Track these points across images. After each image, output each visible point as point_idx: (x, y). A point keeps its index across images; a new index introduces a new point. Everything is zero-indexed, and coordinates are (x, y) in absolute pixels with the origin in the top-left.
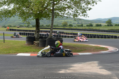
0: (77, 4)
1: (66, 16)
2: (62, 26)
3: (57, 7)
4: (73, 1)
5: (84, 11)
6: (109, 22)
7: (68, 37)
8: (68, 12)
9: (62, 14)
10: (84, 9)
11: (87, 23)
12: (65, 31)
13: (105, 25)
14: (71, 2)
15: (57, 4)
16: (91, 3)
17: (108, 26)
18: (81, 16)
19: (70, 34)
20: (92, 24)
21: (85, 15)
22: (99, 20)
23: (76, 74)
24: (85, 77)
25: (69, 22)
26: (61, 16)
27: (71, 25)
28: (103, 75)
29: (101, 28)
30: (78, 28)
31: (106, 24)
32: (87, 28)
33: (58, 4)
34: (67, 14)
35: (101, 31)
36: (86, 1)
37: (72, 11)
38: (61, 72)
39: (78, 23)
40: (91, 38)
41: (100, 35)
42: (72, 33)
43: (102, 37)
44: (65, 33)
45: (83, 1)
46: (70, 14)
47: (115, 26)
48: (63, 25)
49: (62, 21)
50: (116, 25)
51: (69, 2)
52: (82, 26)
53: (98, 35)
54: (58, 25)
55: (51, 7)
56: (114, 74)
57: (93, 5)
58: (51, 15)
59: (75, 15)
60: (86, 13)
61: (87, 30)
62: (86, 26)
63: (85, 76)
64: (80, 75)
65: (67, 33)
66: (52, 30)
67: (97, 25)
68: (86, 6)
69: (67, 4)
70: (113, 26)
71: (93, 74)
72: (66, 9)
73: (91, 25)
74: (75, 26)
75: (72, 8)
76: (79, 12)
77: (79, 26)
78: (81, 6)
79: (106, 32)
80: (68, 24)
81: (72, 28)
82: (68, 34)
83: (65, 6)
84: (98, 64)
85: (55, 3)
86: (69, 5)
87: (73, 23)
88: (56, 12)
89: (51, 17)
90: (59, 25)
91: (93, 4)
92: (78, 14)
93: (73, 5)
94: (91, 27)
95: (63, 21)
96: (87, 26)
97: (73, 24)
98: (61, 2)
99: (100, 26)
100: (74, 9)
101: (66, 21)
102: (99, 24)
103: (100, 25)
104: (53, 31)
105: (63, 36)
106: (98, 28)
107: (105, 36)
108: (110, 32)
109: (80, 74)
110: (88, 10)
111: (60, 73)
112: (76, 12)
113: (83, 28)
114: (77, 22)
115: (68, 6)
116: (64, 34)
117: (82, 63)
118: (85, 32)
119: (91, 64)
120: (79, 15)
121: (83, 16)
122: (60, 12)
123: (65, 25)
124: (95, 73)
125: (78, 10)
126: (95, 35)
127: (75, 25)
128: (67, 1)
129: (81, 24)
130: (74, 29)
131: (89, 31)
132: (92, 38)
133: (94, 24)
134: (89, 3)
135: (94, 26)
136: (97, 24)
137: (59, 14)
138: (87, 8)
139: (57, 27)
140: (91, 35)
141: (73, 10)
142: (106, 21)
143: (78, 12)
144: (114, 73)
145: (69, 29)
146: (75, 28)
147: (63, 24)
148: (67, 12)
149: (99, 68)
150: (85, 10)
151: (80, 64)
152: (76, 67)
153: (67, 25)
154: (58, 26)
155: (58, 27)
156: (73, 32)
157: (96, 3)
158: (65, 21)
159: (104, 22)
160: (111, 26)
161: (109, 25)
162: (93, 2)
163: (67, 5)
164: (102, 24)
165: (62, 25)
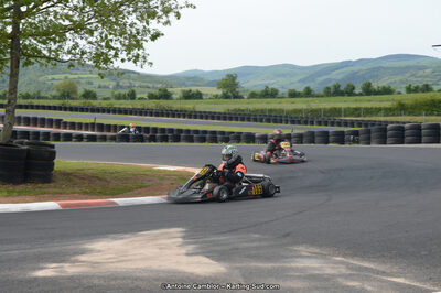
0: (108, 16)
1: (66, 58)
2: (54, 98)
3: (31, 24)
4: (92, 5)
5: (134, 44)
6: (229, 85)
7: (80, 138)
8: (76, 46)
9: (50, 50)
10: (134, 36)
11: (150, 85)
12: (67, 117)
13: (215, 93)
14: (83, 8)
15: (29, 13)
16: (160, 13)
17: (226, 96)
18: (123, 60)
19: (87, 126)
20: (170, 90)
21: (137, 57)
22: (194, 78)
23: (99, 277)
24: (132, 289)
25: (83, 81)
26: (49, 59)
27: (89, 95)
28: (198, 276)
29: (200, 106)
30: (118, 104)
31: (220, 92)
32: (152, 104)
33: (34, 14)
34: (69, 52)
35: (201, 117)
36: (140, 4)
37: (90, 43)
38: (40, 274)
39: (118, 86)
40: (164, 144)
41: (197, 132)
42: (93, 125)
43: (203, 140)
44: (65, 125)
45: (129, 6)
46: (83, 53)
47: (249, 98)
48: (58, 94)
49: (56, 76)
50: (253, 95)
51: (75, 8)
52: (132, 96)
53: (188, 131)
54: (39, 92)
55: (7, 24)
56: (236, 271)
57: (168, 23)
58: (8, 56)
59: (101, 58)
60: (140, 52)
61: (150, 113)
62: (145, 96)
63: (131, 286)
64: (113, 283)
65: (73, 126)
66: (13, 112)
67: (188, 96)
68: (140, 25)
69: (71, 13)
70: (241, 97)
71: (161, 275)
72: (68, 34)
73: (166, 96)
74: (105, 99)
75: (91, 33)
76: (115, 47)
77: (119, 97)
78: (125, 25)
79: (219, 118)
80: (81, 91)
81: (95, 103)
82: (80, 128)
83: (61, 21)
84: (184, 237)
85: (23, 9)
86: (76, 18)
87: (100, 87)
88: (27, 42)
89: (9, 64)
90: (42, 94)
91: (165, 19)
92: (112, 52)
93: (92, 20)
94: (164, 103)
95: (59, 78)
96: (151, 97)
97: (96, 90)
98: (45, 5)
99: (197, 98)
100: (96, 33)
101: (71, 77)
102: (194, 89)
103: (199, 96)
104: (19, 118)
105: (57, 137)
106: (189, 105)
107: (214, 132)
108: (231, 119)
109: (115, 279)
110: (148, 37)
111: (36, 279)
112: (103, 44)
113: (137, 104)
114: (114, 83)
115: (74, 22)
116: (65, 128)
117: (127, 236)
118: (144, 120)
119: (156, 238)
120: (116, 56)
121: (129, 60)
122: (44, 43)
123: (68, 93)
124: (168, 272)
125: (111, 40)
126: (180, 131)
127: (107, 94)
128: (71, 5)
129: (127, 91)
130: (103, 110)
131: (157, 114)
132: (167, 141)
133: (177, 92)
134: (153, 15)
135: (174, 96)
136: (187, 89)
137: (40, 52)
138: (146, 30)
139: (36, 102)
140: (163, 130)
141: (93, 39)
142: (219, 78)
143: (112, 44)
144: (237, 268)
145: (82, 110)
146: (104, 104)
147: (58, 90)
148: (69, 45)
149: (184, 251)
150: (139, 37)
151: (116, 239)
152: (100, 251)
153: (75, 92)
154: (39, 98)
155: (41, 102)
156: (98, 121)
157: (178, 16)
158: (66, 78)
159: (210, 84)
160: (237, 96)
161: (230, 94)
162: (167, 11)
163: (68, 17)
164: (203, 90)
165: (54, 93)
